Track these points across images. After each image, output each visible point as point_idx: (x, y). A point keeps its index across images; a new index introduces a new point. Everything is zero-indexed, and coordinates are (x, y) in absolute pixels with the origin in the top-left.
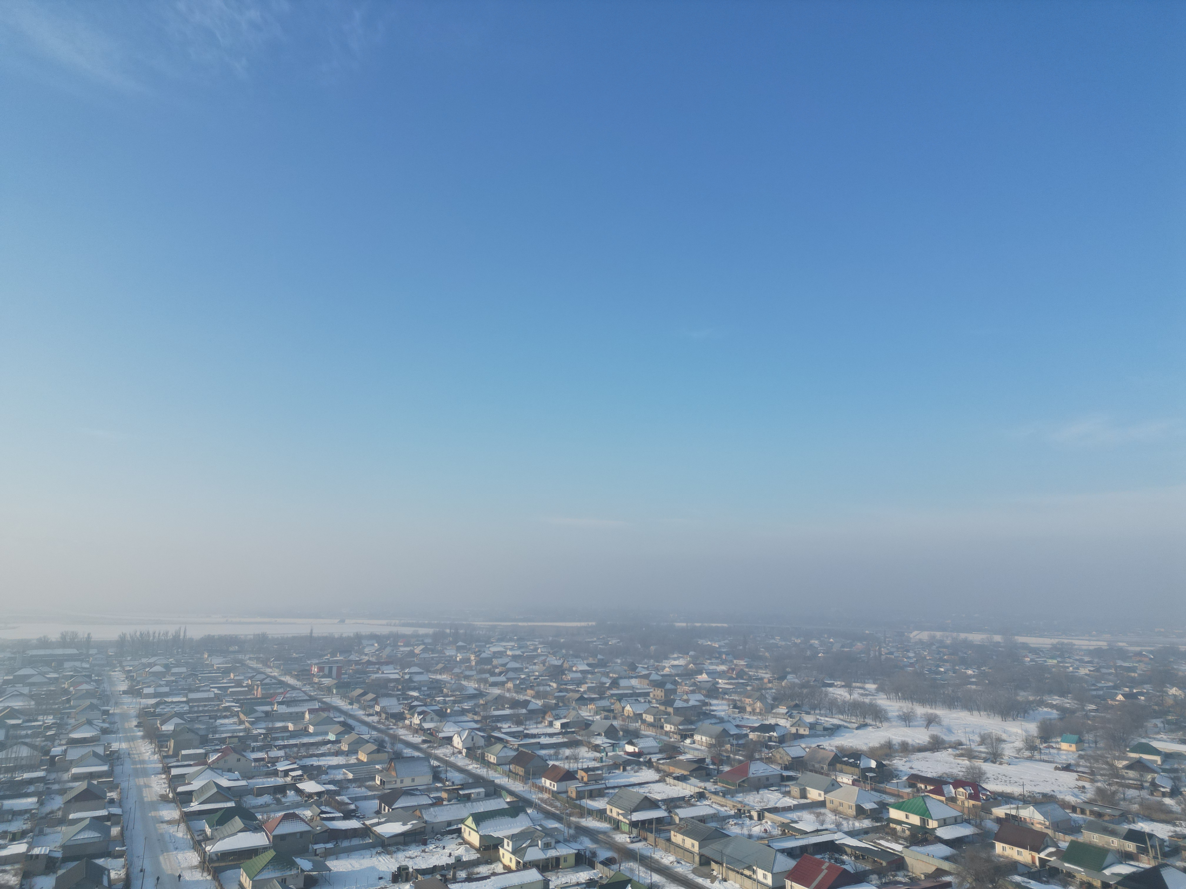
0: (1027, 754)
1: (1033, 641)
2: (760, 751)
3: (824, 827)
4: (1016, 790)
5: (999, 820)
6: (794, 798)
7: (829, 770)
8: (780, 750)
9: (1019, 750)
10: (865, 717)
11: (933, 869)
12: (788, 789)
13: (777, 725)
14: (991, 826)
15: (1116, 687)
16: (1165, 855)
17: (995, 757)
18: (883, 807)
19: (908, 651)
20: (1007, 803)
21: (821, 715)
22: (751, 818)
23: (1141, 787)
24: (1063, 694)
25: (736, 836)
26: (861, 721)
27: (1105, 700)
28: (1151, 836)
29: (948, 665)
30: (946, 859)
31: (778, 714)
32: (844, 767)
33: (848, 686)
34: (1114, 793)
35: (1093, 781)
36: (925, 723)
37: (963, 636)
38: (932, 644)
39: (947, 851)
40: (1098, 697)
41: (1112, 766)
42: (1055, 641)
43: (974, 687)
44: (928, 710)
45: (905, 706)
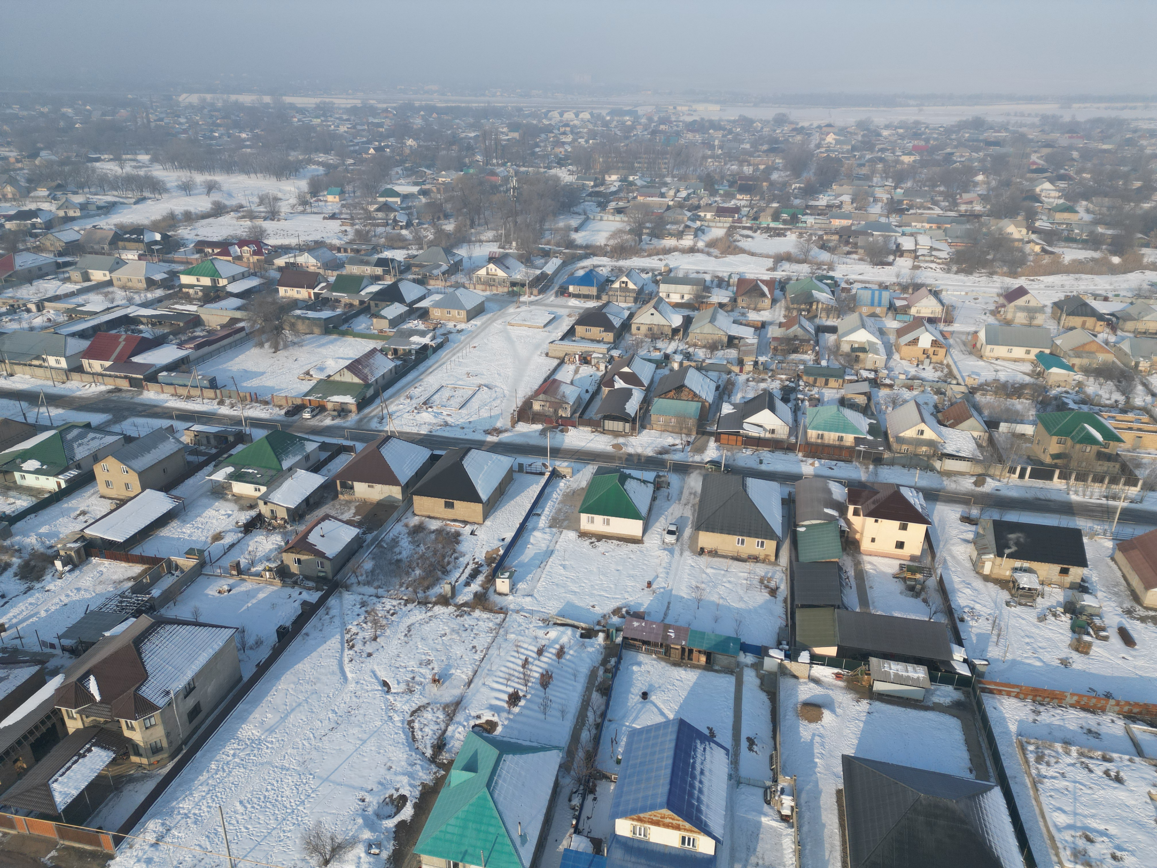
0: (301, 208)
1: (299, 101)
2: (24, 241)
3: (115, 304)
4: (292, 241)
5: (280, 269)
6: (76, 283)
7: (111, 249)
8: (49, 236)
9: (293, 206)
10: (142, 191)
11: (228, 319)
12: (66, 275)
13: (40, 210)
14: (275, 275)
15: (369, 142)
16: (401, 272)
17: (273, 215)
18: (174, 275)
19: (179, 117)
20: (286, 254)
21: (91, 193)
22: (28, 311)
23: (387, 224)
24: (327, 152)
25: (15, 332)
26: (138, 195)
27: (360, 154)
28: (392, 260)
29: (222, 130)
30: (238, 309)
31: (38, 197)
32: (127, 244)
33: (117, 159)
34: (368, 232)
35: (353, 225)
36: (206, 190)
37: (233, 98)
38: (203, 108)
39: (237, 302)
40: (355, 151)
41: (366, 210)
42: (318, 100)
43: (249, 150)
44: (207, 177)
45: (184, 175)
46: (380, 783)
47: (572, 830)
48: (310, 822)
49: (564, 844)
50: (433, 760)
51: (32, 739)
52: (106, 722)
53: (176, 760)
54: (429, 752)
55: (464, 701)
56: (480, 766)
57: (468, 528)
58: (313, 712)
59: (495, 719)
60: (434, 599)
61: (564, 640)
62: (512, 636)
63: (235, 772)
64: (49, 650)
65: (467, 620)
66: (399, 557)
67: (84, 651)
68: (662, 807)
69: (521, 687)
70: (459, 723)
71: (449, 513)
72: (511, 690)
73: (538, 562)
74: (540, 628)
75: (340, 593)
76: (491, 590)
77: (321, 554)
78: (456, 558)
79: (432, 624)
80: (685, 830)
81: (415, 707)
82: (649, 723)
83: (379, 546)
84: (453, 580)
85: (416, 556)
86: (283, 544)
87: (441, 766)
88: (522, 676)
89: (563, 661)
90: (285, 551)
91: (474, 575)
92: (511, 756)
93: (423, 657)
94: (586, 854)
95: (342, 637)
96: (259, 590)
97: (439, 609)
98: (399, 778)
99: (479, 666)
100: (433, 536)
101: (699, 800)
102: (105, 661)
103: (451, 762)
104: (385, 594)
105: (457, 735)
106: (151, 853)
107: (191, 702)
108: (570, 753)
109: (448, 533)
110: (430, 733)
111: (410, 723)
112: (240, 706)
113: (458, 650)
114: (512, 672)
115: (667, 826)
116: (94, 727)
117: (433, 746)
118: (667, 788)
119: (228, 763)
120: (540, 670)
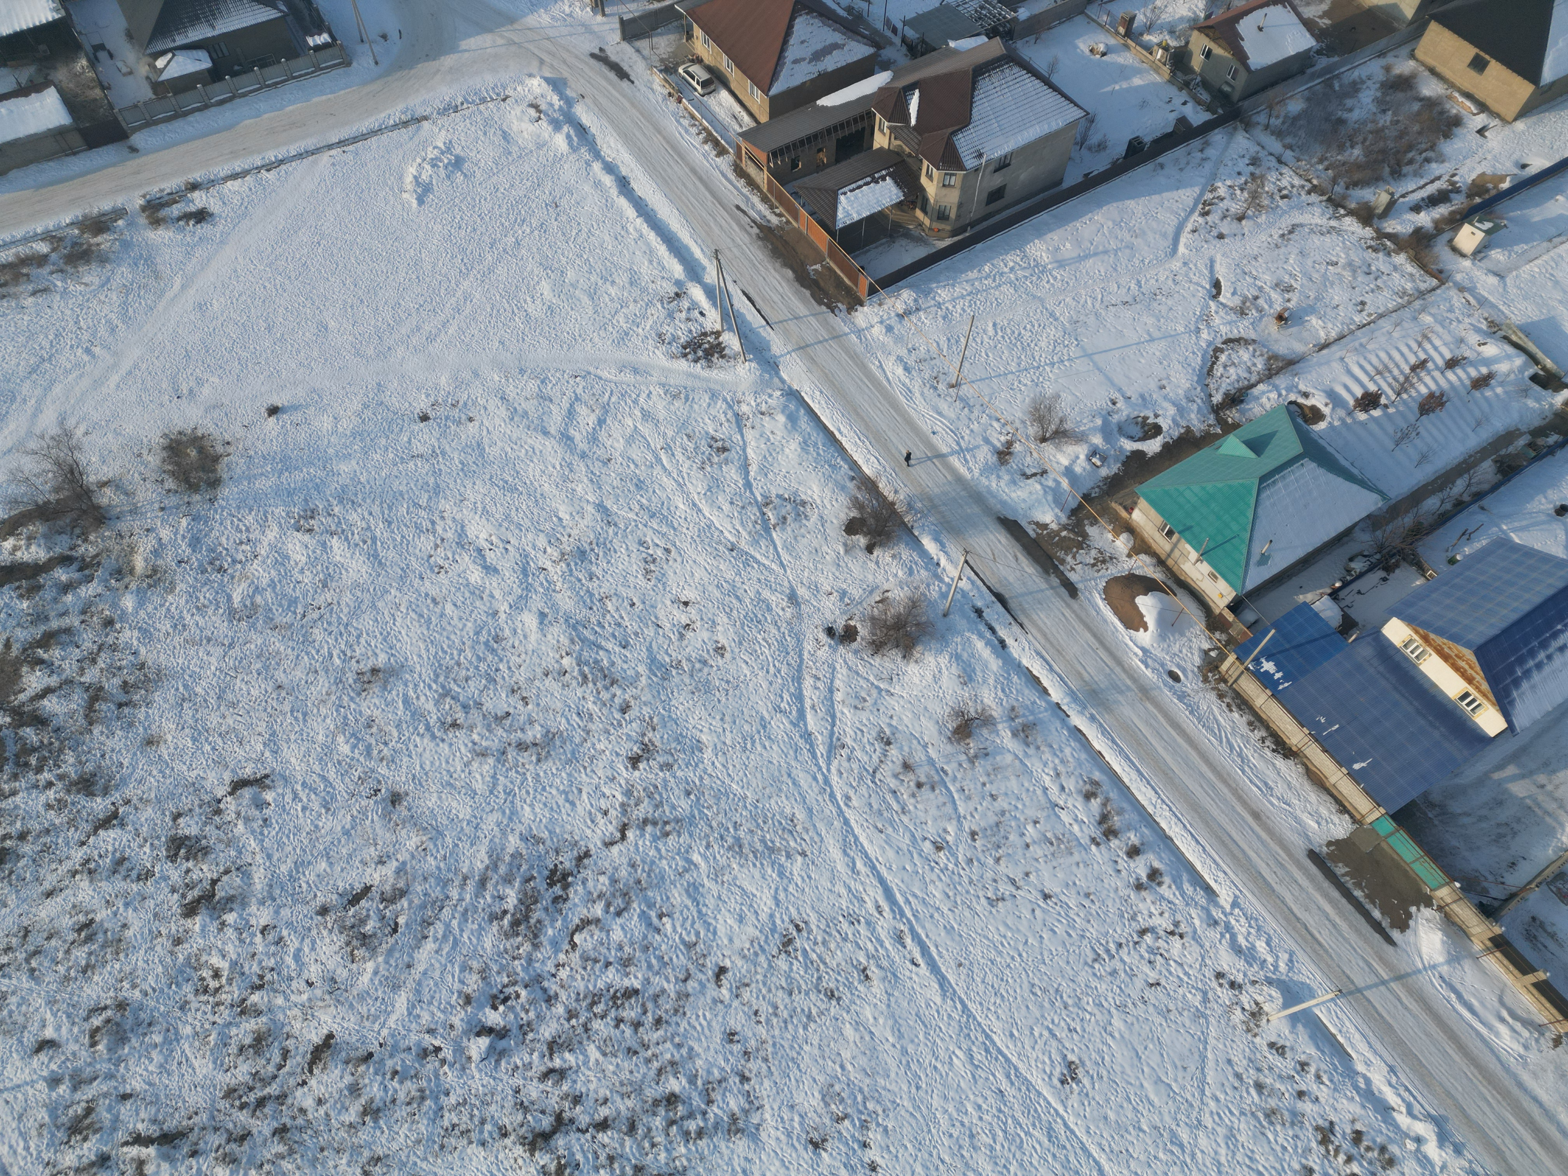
46: (1142, 396)
47: (1329, 591)
48: (1049, 389)
49: (1309, 597)
50: (1217, 410)
51: (840, 134)
52: (910, 155)
53: (956, 239)
54: (1217, 398)
55: (1301, 365)
56: (1269, 451)
57: (1481, 120)
58: (1115, 270)
59: (1326, 410)
60: (1353, 206)
61: (1503, 368)
62: (1427, 319)
63: (1004, 288)
64: (889, 33)
65: (1380, 262)
66: (1345, 115)
67: (922, 54)
68: (1467, 645)
69: (1390, 392)
70: (1276, 388)
71: (1469, 79)
72: (1372, 388)
73: (1553, 231)
74: (1478, 330)
75: (1235, 129)
76: (1446, 236)
77: (1241, 56)
78: (1428, 160)
79: (1327, 239)
80: (1477, 688)
81: (1235, 334)
82: (1537, 546)
83: (1328, 84)
84: (1401, 190)
85: (1370, 126)
86: (1202, 15)
87: (1222, 422)
88: (1402, 379)
89: (1477, 394)
90: (1201, 29)
91: (1433, 201)
92: (1314, 465)
93: (1287, 278)
94: (1327, 624)
95: (1202, 194)
96: (1137, 72)
97: (1350, 224)
98: (1166, 404)
99: (1352, 332)
100: (1416, 106)
101: (1527, 674)
102: (937, 79)
103: (1236, 426)
104: (1292, 162)
105: (1264, 400)
106: (894, 321)
107: (997, 180)
108: (1394, 510)
109: (1442, 113)
110: (1234, 377)
111: (1217, 350)
112: (1044, 216)
113: (1337, 295)
114: (1391, 366)
115: (1456, 668)
116: (897, 154)
117: (1227, 395)
118: (1494, 631)
119: (1002, 274)
120: (1433, 387)
